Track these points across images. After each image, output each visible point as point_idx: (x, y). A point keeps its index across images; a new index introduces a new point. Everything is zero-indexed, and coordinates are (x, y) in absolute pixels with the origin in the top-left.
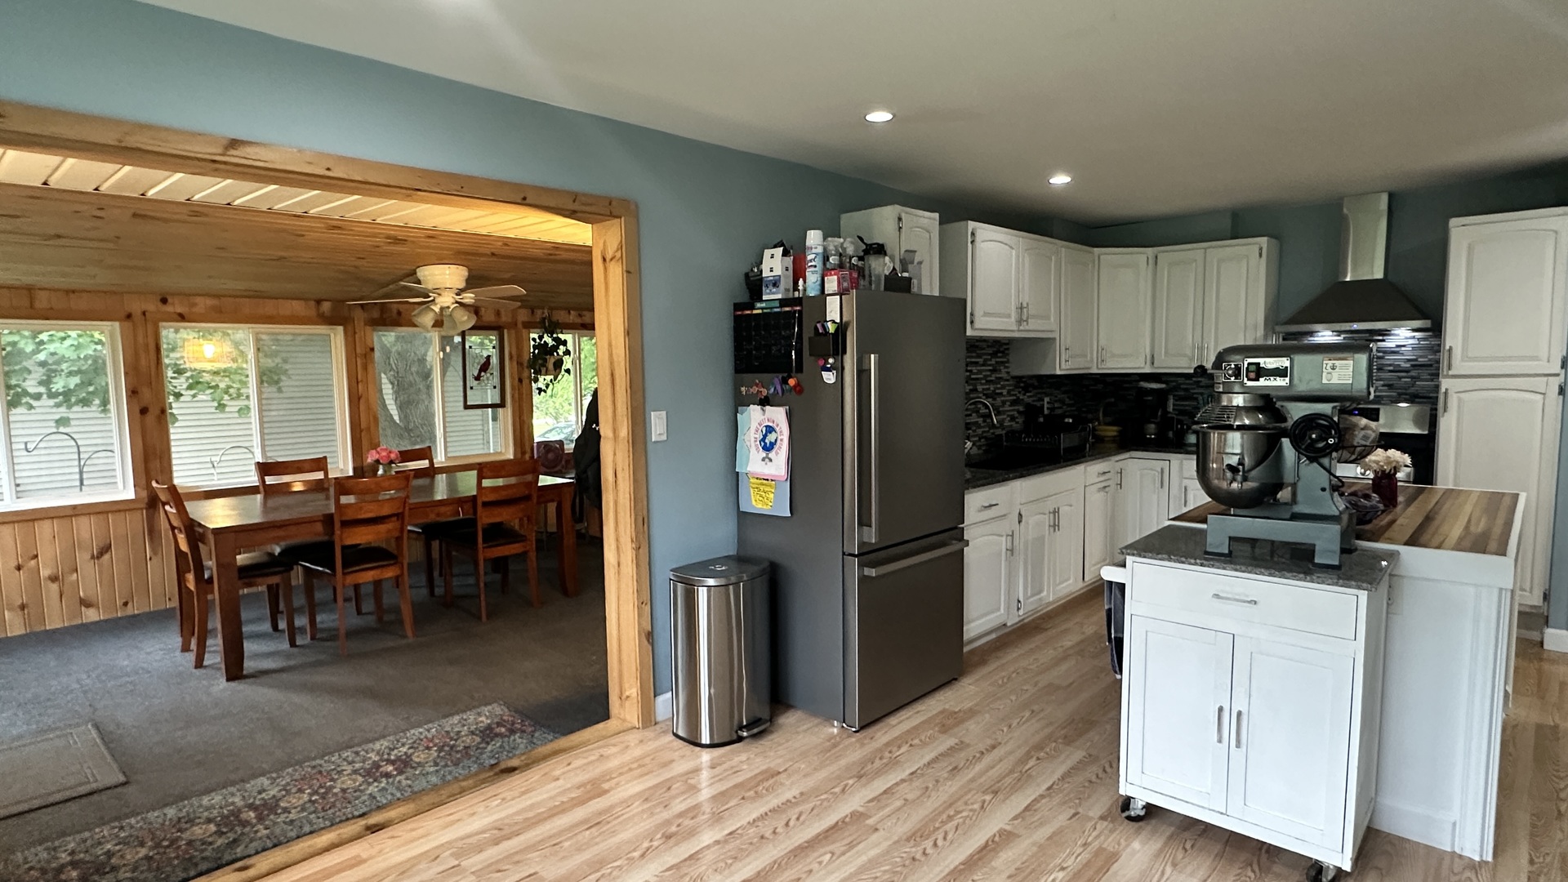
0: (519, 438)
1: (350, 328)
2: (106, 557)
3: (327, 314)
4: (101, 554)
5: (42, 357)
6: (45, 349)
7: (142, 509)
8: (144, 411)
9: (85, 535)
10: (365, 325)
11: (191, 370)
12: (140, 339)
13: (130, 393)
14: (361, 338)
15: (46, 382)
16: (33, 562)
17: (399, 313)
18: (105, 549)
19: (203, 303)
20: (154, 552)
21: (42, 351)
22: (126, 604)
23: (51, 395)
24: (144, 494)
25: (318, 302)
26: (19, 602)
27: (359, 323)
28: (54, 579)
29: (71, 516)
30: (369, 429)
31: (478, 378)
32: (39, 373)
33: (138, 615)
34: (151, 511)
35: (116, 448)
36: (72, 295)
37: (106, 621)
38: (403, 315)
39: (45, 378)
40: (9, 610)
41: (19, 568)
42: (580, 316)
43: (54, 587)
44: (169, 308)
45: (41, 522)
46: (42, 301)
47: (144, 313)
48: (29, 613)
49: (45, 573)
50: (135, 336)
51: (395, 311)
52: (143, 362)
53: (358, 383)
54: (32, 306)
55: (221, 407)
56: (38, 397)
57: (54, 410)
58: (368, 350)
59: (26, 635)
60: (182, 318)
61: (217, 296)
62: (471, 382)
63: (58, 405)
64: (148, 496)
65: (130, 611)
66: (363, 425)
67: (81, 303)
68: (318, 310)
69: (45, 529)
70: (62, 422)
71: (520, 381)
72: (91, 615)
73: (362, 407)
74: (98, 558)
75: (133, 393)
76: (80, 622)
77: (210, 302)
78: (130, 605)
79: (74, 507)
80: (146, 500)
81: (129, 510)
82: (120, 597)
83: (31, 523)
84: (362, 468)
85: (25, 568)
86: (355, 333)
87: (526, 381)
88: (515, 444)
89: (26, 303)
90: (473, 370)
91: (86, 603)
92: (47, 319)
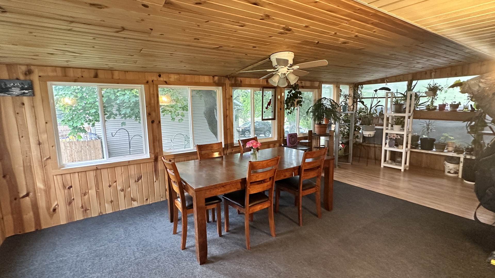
0: (279, 132)
1: (224, 87)
2: (140, 181)
3: (217, 82)
4: (138, 180)
5: (118, 102)
6: (119, 99)
7: (152, 162)
8: (153, 122)
9: (133, 173)
10: (229, 86)
11: (163, 106)
12: (152, 92)
13: (148, 115)
14: (228, 91)
15: (119, 110)
16: (115, 184)
17: (241, 81)
18: (140, 178)
19: (173, 77)
20: (157, 179)
21: (118, 99)
22: (147, 200)
23: (120, 114)
24: (153, 156)
25: (214, 77)
26: (110, 200)
27: (228, 86)
28: (122, 190)
29: (128, 165)
30: (230, 129)
31: (267, 108)
32: (116, 107)
33: (152, 204)
34: (155, 162)
35: (143, 136)
36: (126, 73)
37: (140, 206)
38: (242, 82)
39: (118, 109)
40: (107, 203)
41: (110, 186)
42: (301, 83)
43: (122, 193)
44: (161, 79)
45: (117, 168)
46: (116, 75)
47: (153, 81)
48: (113, 204)
49: (119, 188)
50: (150, 91)
51: (240, 81)
52: (152, 102)
53: (226, 110)
54: (112, 78)
55: (173, 119)
56: (116, 115)
57: (121, 119)
58: (230, 97)
59: (113, 213)
60: (166, 83)
61: (178, 74)
62: (265, 109)
63: (122, 118)
64: (154, 157)
65: (148, 202)
66: (228, 127)
67: (130, 76)
68: (213, 80)
69: (118, 170)
70: (123, 124)
71: (281, 109)
72: (135, 204)
73: (228, 120)
74: (137, 181)
75: (149, 114)
76: (131, 207)
77: (176, 77)
78: (148, 200)
79: (129, 162)
80: (154, 159)
81: (148, 162)
82: (145, 198)
83: (114, 168)
84: (227, 144)
85: (112, 187)
86: (226, 90)
87: (282, 109)
88: (278, 134)
89: (110, 76)
90: (265, 105)
91: (133, 200)
92: (118, 83)
